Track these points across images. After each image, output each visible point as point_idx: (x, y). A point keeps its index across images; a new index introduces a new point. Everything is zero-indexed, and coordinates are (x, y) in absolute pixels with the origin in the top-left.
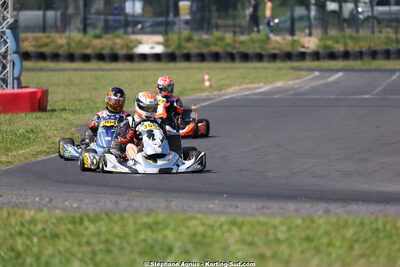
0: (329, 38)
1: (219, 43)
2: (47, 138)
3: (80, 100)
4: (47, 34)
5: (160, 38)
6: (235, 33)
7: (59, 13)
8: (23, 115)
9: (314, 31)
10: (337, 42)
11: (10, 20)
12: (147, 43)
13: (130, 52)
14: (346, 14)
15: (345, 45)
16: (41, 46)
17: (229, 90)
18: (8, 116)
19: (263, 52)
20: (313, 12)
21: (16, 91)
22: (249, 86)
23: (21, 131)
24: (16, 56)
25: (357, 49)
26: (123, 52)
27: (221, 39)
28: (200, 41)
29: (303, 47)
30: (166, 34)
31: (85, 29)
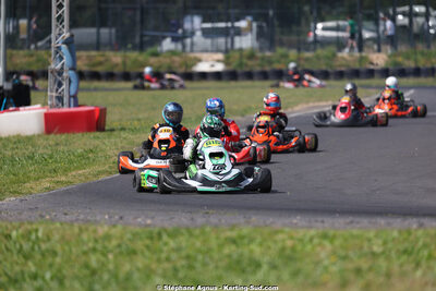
0: (399, 55)
1: (283, 60)
2: (107, 158)
3: (139, 120)
4: (101, 53)
5: (220, 56)
6: (299, 50)
7: (113, 31)
8: (80, 135)
9: (383, 47)
10: (408, 58)
11: (66, 35)
12: (207, 61)
13: (189, 71)
14: (415, 29)
15: (416, 61)
16: (94, 65)
17: (296, 108)
18: (63, 137)
19: (329, 70)
20: (382, 27)
21: (73, 109)
22: (316, 104)
23: (79, 151)
24: (71, 72)
25: (429, 65)
26: (182, 70)
27: (285, 56)
28: (263, 59)
29: (372, 64)
30: (226, 52)
31: (141, 47)
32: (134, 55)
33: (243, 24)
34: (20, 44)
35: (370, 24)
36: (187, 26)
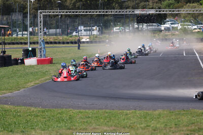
4: (57, 36)
5: (88, 37)
6: (109, 35)
7: (60, 30)
12: (85, 38)
14: (140, 29)
16: (55, 40)
18: (42, 65)
20: (131, 29)
27: (105, 37)
28: (99, 38)
30: (90, 36)
31: (67, 35)
32: (65, 37)
33: (94, 28)
34: (35, 34)
35: (128, 28)
36: (79, 28)
